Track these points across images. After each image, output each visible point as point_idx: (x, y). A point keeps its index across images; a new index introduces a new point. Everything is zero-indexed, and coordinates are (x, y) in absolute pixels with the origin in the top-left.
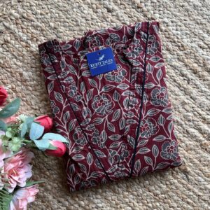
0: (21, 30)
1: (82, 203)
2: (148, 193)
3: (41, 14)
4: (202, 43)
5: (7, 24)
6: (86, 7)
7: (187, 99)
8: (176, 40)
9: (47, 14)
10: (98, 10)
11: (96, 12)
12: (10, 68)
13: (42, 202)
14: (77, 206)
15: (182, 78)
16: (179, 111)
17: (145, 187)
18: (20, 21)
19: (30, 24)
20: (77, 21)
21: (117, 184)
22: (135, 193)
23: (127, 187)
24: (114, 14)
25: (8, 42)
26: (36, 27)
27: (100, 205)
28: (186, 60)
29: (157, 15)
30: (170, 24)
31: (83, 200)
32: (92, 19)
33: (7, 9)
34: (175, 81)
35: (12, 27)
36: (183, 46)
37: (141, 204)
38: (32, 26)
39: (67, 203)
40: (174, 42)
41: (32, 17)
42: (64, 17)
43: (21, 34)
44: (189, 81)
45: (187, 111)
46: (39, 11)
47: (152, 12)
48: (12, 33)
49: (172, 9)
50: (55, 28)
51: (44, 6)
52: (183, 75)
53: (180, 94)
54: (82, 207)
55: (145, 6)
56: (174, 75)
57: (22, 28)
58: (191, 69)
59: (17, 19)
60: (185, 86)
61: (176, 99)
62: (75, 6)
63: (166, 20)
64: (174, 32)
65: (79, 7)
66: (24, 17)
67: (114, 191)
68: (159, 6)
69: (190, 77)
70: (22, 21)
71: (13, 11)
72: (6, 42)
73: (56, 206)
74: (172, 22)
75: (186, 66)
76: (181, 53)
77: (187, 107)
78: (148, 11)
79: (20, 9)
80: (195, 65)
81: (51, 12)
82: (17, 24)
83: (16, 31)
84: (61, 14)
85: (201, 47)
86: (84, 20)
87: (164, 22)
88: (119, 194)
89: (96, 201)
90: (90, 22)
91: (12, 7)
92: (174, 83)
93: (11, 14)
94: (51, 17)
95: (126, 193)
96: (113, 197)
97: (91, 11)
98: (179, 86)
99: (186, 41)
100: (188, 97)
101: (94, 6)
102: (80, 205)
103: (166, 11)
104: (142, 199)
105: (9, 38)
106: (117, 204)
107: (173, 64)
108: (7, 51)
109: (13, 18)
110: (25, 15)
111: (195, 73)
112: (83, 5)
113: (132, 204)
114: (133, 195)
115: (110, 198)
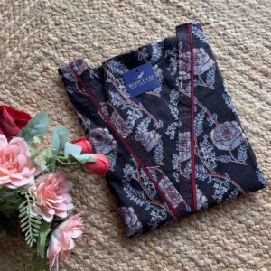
0: (61, 55)
1: (159, 248)
2: (238, 225)
3: (82, 35)
4: (267, 42)
5: (45, 50)
6: (131, 21)
7: (263, 105)
8: (237, 42)
9: (89, 33)
10: (145, 23)
11: (144, 25)
12: (53, 97)
13: (110, 254)
14: (153, 253)
15: (253, 83)
16: (256, 121)
17: (233, 218)
18: (59, 45)
19: (70, 47)
20: (123, 37)
21: (199, 218)
22: (223, 227)
23: (212, 221)
24: (164, 24)
25: (48, 69)
26: (78, 49)
27: (182, 248)
28: (253, 63)
29: (212, 20)
30: (227, 26)
31: (160, 245)
32: (141, 33)
33: (44, 34)
34: (245, 87)
35: (52, 52)
36: (246, 48)
37: (233, 241)
38: (74, 48)
39: (140, 251)
40: (236, 45)
41: (73, 39)
42: (108, 34)
43: (62, 58)
44: (261, 85)
45: (267, 119)
46: (80, 32)
47: (205, 17)
48: (52, 58)
49: (227, 11)
50: (100, 48)
51: (85, 26)
52: (253, 80)
53: (254, 100)
54: (160, 254)
55: (197, 11)
56: (243, 80)
57: (63, 52)
58: (261, 72)
59: (56, 43)
60: (258, 91)
61: (250, 107)
62: (118, 21)
63: (222, 23)
64: (234, 34)
65: (124, 22)
66: (63, 41)
67: (197, 228)
68: (212, 10)
69: (261, 80)
70: (62, 45)
71: (51, 36)
72: (46, 69)
73: (127, 257)
74: (229, 24)
75: (254, 68)
76: (245, 56)
77: (265, 114)
78: (201, 16)
79: (59, 33)
80: (265, 66)
81: (93, 31)
82: (56, 48)
83: (57, 56)
84: (104, 31)
85: (267, 47)
86: (131, 35)
87: (221, 26)
88: (203, 230)
89: (176, 243)
90: (138, 36)
91: (49, 31)
92: (245, 90)
93: (49, 39)
94: (94, 37)
95: (212, 229)
96: (197, 236)
97: (137, 25)
98: (251, 92)
99: (249, 42)
100: (264, 103)
101: (140, 19)
102: (157, 252)
103: (220, 14)
104: (233, 234)
105: (49, 65)
106: (203, 245)
107: (239, 68)
108: (48, 79)
109: (51, 42)
110: (64, 38)
111: (266, 76)
112: (128, 20)
113: (221, 242)
114: (220, 229)
115: (193, 238)
